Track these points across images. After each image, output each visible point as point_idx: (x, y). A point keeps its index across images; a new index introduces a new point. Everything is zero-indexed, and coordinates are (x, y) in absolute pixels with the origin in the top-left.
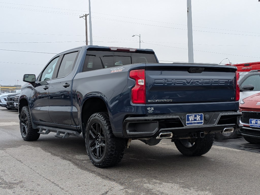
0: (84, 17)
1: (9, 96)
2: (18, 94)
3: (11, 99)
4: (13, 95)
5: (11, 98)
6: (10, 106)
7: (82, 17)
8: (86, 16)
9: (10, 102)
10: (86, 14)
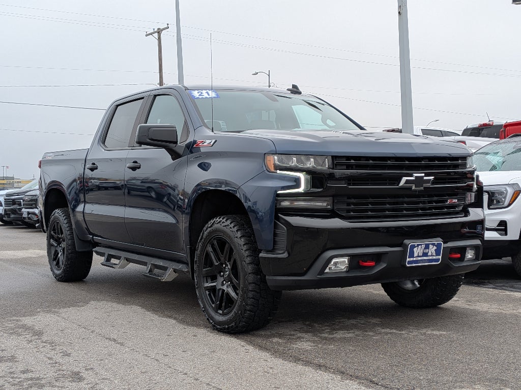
0: (156, 35)
1: (8, 195)
2: (31, 191)
3: (14, 202)
4: (18, 194)
5: (14, 200)
6: (12, 216)
7: (151, 34)
8: (158, 32)
9: (12, 207)
10: (158, 29)
